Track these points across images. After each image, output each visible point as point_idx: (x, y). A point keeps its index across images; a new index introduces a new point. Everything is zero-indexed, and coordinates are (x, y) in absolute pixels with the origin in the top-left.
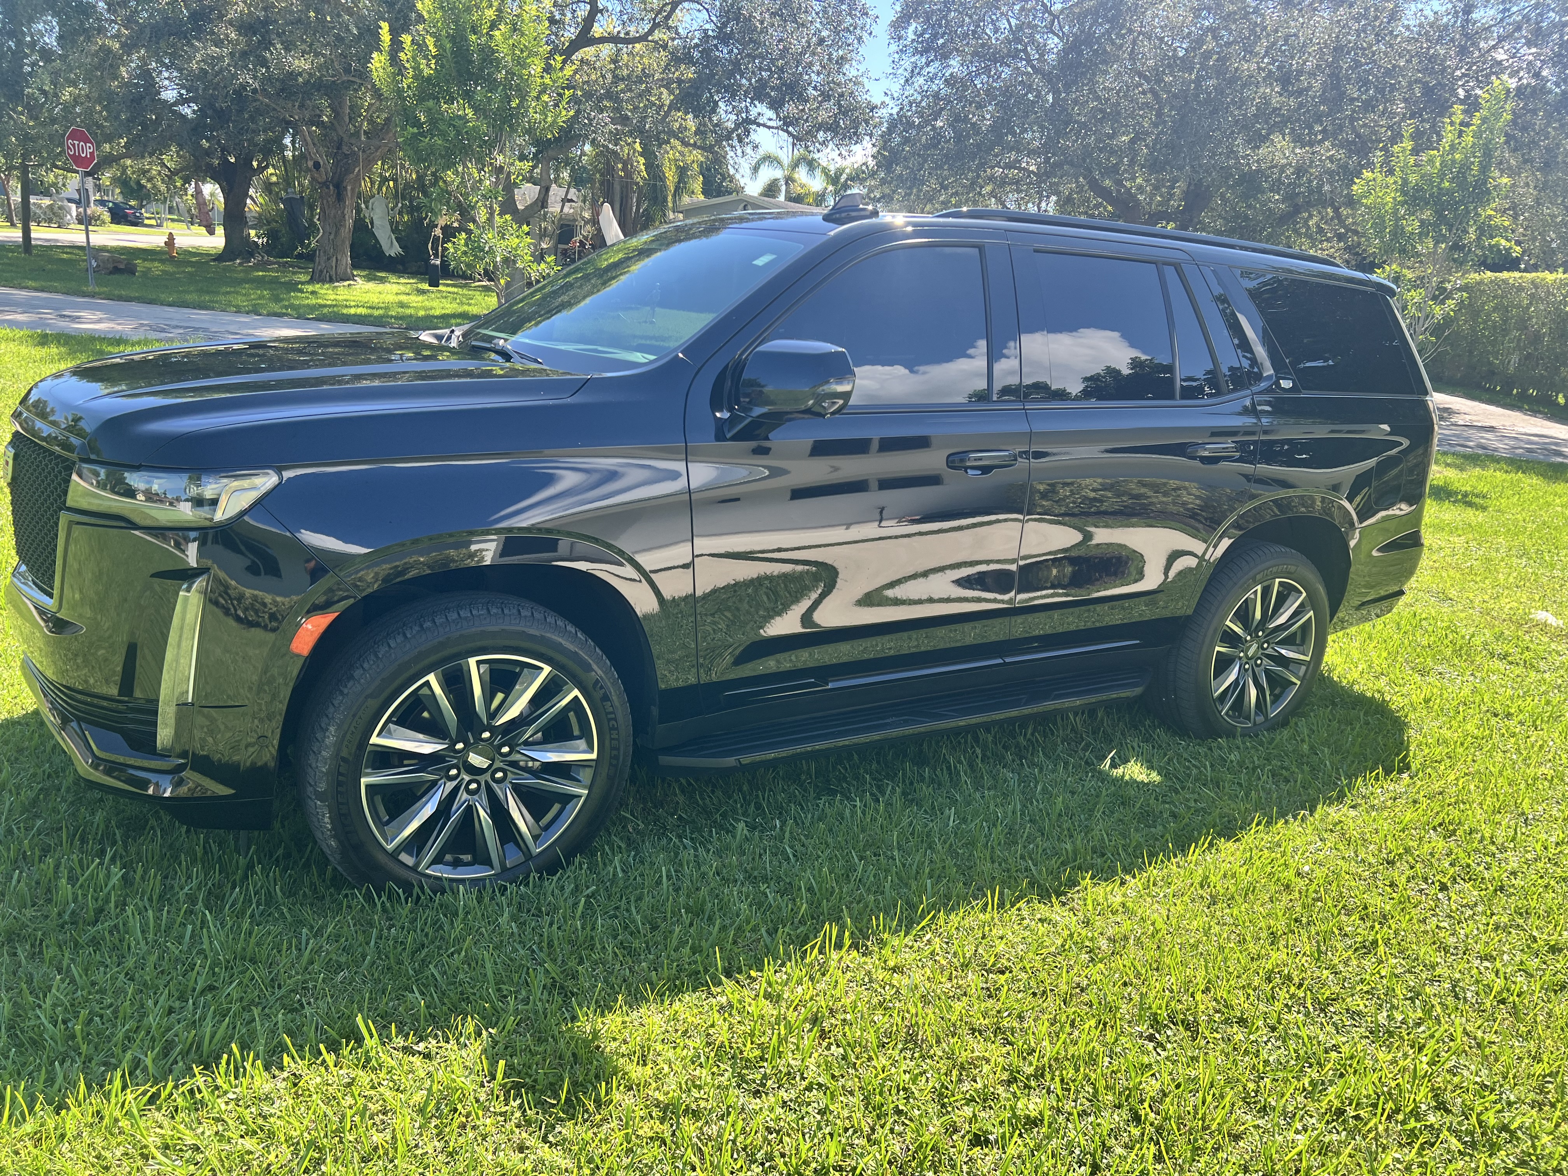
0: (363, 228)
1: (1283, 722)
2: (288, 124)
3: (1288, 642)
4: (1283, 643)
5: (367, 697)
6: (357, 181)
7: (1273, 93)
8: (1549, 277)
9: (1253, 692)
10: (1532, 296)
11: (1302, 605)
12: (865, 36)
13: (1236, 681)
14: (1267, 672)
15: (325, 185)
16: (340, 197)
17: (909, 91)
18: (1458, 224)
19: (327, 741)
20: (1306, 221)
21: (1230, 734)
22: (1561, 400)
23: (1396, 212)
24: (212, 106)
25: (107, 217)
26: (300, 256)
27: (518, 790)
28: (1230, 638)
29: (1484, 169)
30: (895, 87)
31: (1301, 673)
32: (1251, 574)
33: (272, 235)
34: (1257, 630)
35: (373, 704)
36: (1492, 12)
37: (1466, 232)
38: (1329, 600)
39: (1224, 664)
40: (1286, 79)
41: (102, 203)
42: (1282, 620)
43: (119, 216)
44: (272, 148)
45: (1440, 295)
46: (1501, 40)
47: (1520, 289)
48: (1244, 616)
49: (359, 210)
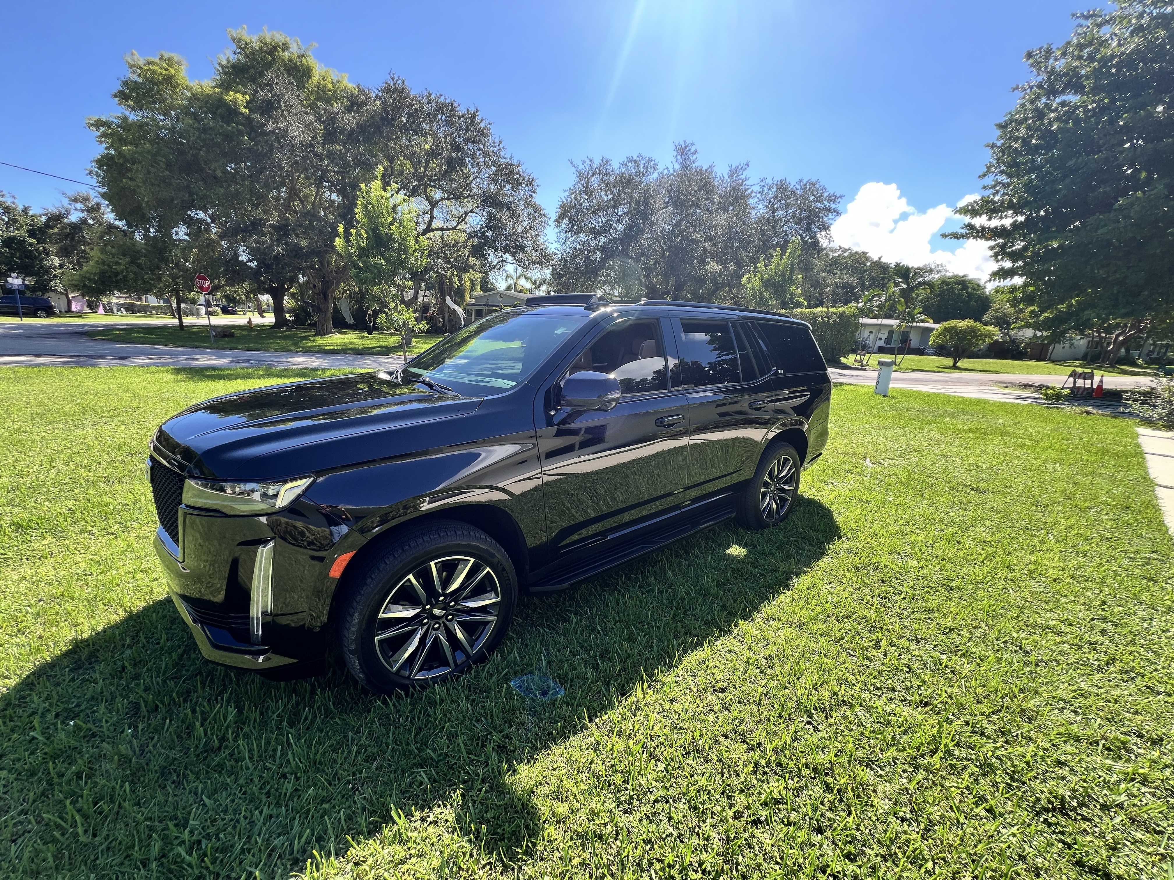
0: (337, 311)
1: (785, 516)
2: (300, 269)
4: (785, 483)
5: (375, 594)
6: (333, 291)
9: (775, 506)
11: (791, 466)
12: (546, 225)
13: (769, 503)
14: (779, 496)
15: (318, 294)
16: (326, 299)
17: (565, 247)
19: (354, 622)
21: (767, 525)
24: (264, 263)
25: (220, 311)
26: (309, 324)
27: (462, 624)
30: (559, 246)
31: (791, 495)
32: (773, 456)
33: (296, 316)
34: (775, 479)
35: (379, 596)
38: (800, 461)
39: (764, 495)
42: (784, 473)
43: (225, 311)
44: (293, 280)
48: (771, 474)
49: (335, 305)
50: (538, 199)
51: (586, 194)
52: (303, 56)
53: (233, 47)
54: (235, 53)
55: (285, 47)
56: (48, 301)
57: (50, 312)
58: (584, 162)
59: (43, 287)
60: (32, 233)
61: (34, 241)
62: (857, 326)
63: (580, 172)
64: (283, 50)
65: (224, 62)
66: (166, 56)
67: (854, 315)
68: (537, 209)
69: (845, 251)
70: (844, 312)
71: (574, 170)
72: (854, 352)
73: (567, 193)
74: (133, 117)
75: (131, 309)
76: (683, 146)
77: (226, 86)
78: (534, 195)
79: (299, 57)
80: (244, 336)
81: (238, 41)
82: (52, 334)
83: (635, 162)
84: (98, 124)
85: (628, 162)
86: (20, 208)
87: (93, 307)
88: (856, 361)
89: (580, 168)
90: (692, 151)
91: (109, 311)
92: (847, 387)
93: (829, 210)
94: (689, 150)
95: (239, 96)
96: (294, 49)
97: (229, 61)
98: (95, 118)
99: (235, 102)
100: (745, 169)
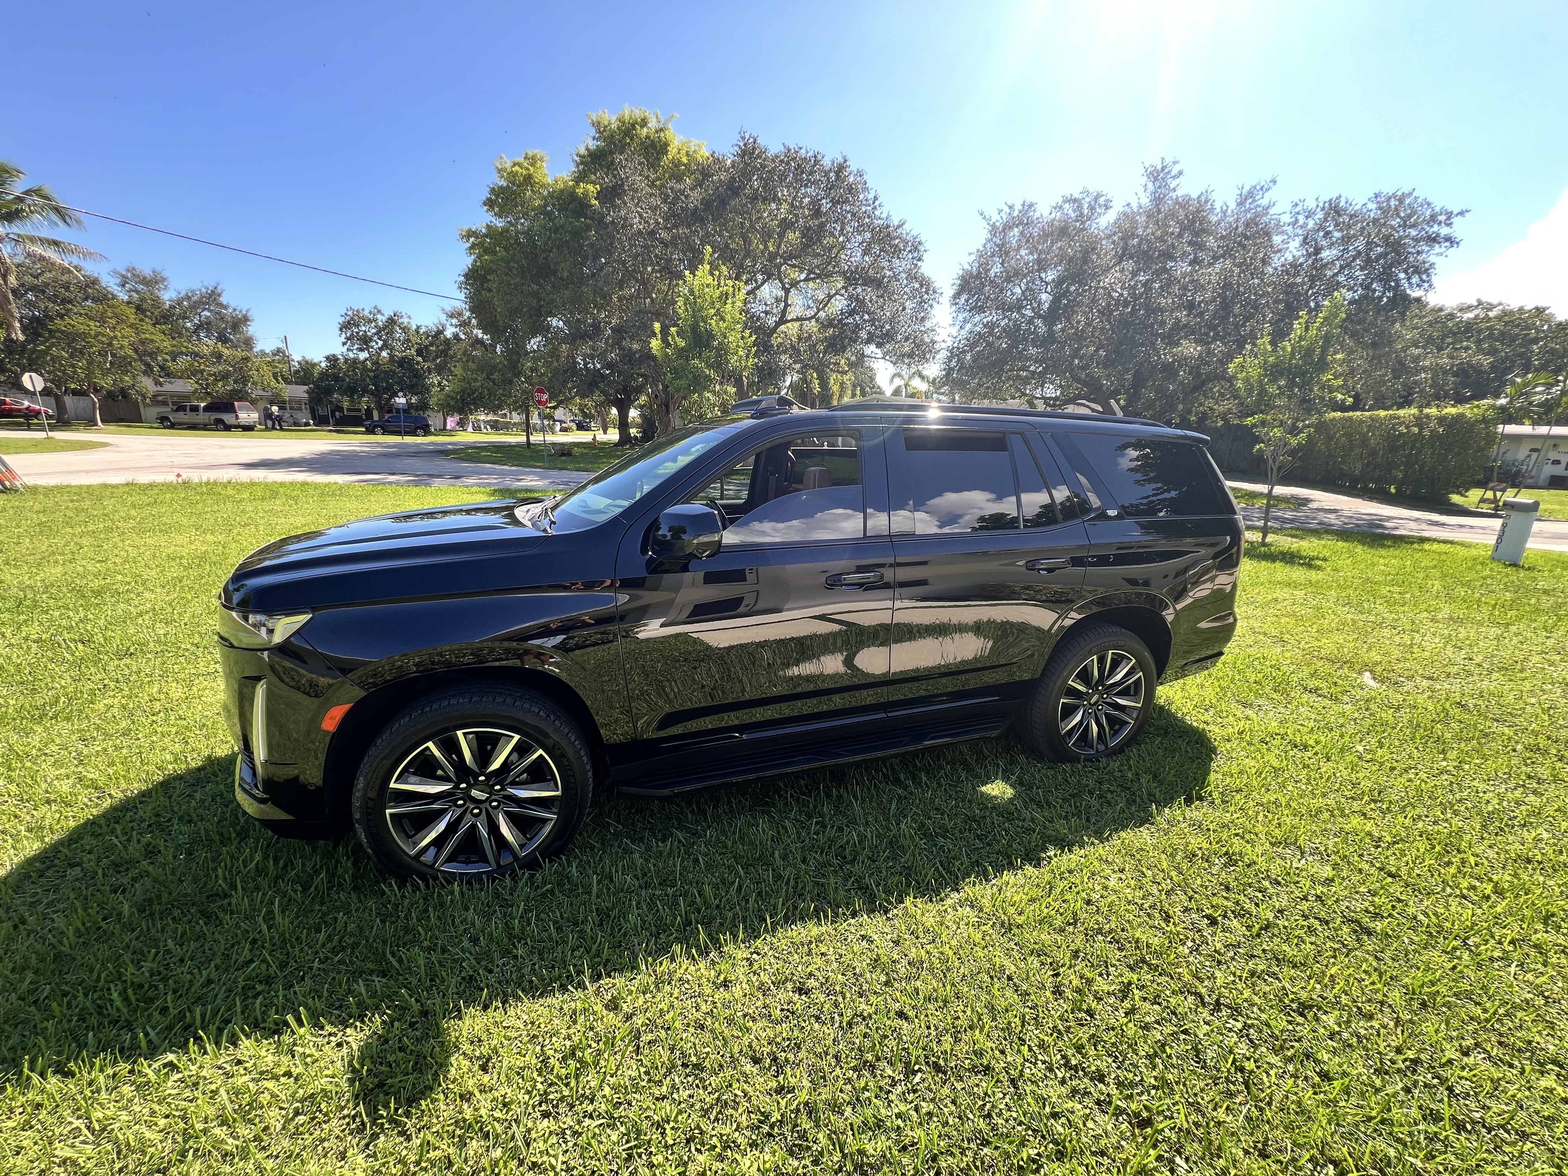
1: (1120, 750)
3: (1124, 693)
4: (1120, 694)
5: (383, 759)
7: (1182, 315)
8: (1382, 413)
9: (1095, 728)
10: (1370, 426)
11: (1132, 668)
12: (935, 304)
13: (1081, 722)
14: (1107, 715)
15: (660, 406)
17: (963, 332)
18: (1306, 384)
20: (1211, 389)
21: (1074, 759)
22: (1393, 490)
23: (1260, 382)
25: (574, 427)
27: (509, 815)
28: (1072, 692)
29: (1324, 350)
30: (954, 331)
31: (1134, 716)
32: (1087, 649)
33: (641, 431)
34: (1097, 685)
35: (387, 763)
36: (1335, 252)
37: (1311, 390)
38: (1156, 664)
39: (1069, 711)
40: (1191, 306)
41: (573, 421)
42: (1118, 677)
43: (581, 427)
45: (1294, 431)
46: (1342, 268)
47: (1362, 422)
48: (1084, 676)
50: (926, 268)
51: (1000, 257)
52: (661, 130)
53: (593, 132)
54: (594, 138)
55: (644, 123)
56: (425, 419)
57: (427, 432)
58: (1000, 211)
59: (423, 406)
60: (419, 353)
61: (420, 359)
62: (1491, 438)
63: (994, 226)
64: (642, 127)
65: (583, 151)
66: (530, 154)
67: (1485, 420)
68: (926, 284)
69: (1491, 307)
70: (1462, 415)
71: (985, 223)
72: (1482, 484)
73: (973, 257)
74: (499, 223)
75: (495, 426)
76: (1159, 167)
77: (581, 178)
78: (919, 263)
79: (657, 132)
80: (582, 454)
81: (597, 125)
82: (419, 453)
83: (1075, 200)
84: (470, 234)
85: (1064, 202)
86: (414, 327)
87: (462, 424)
88: (1483, 501)
89: (993, 220)
90: (1173, 173)
91: (477, 429)
92: (1435, 546)
93: (1433, 240)
94: (1169, 172)
95: (590, 187)
96: (653, 124)
97: (588, 149)
98: (466, 228)
99: (586, 193)
100: (1267, 190)
